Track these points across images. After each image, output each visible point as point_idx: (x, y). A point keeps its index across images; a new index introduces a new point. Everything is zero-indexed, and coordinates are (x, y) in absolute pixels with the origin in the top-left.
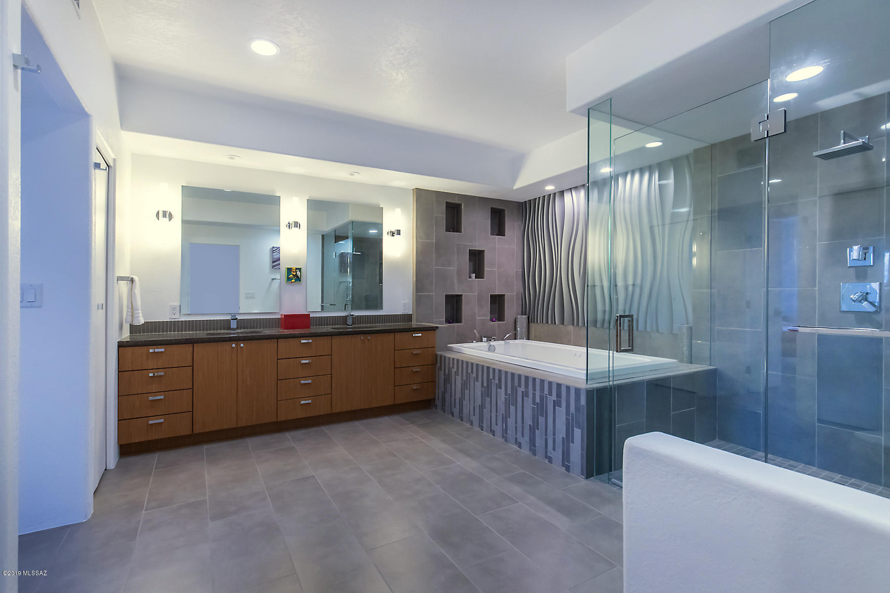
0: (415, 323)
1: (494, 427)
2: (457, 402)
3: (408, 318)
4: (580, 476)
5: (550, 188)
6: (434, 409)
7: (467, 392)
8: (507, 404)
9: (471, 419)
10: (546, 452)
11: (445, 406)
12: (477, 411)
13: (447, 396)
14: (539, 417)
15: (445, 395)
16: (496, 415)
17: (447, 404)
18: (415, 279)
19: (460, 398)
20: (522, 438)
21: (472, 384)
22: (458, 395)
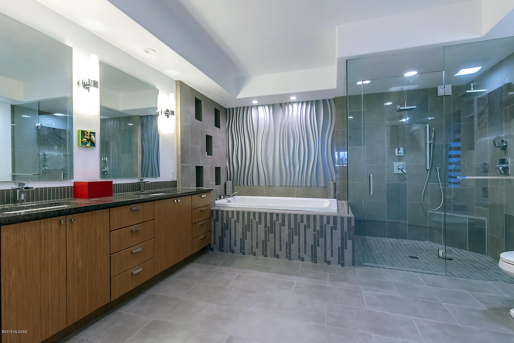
0: (181, 187)
1: (278, 252)
2: (238, 242)
3: (174, 184)
4: (351, 267)
5: (255, 102)
6: (210, 251)
7: (249, 234)
8: (291, 235)
9: (253, 251)
10: (325, 259)
11: (223, 247)
12: (260, 245)
13: (226, 240)
14: (320, 238)
15: (223, 240)
16: (280, 245)
17: (225, 246)
18: (180, 153)
19: (241, 238)
20: (304, 254)
21: (254, 226)
22: (239, 236)
